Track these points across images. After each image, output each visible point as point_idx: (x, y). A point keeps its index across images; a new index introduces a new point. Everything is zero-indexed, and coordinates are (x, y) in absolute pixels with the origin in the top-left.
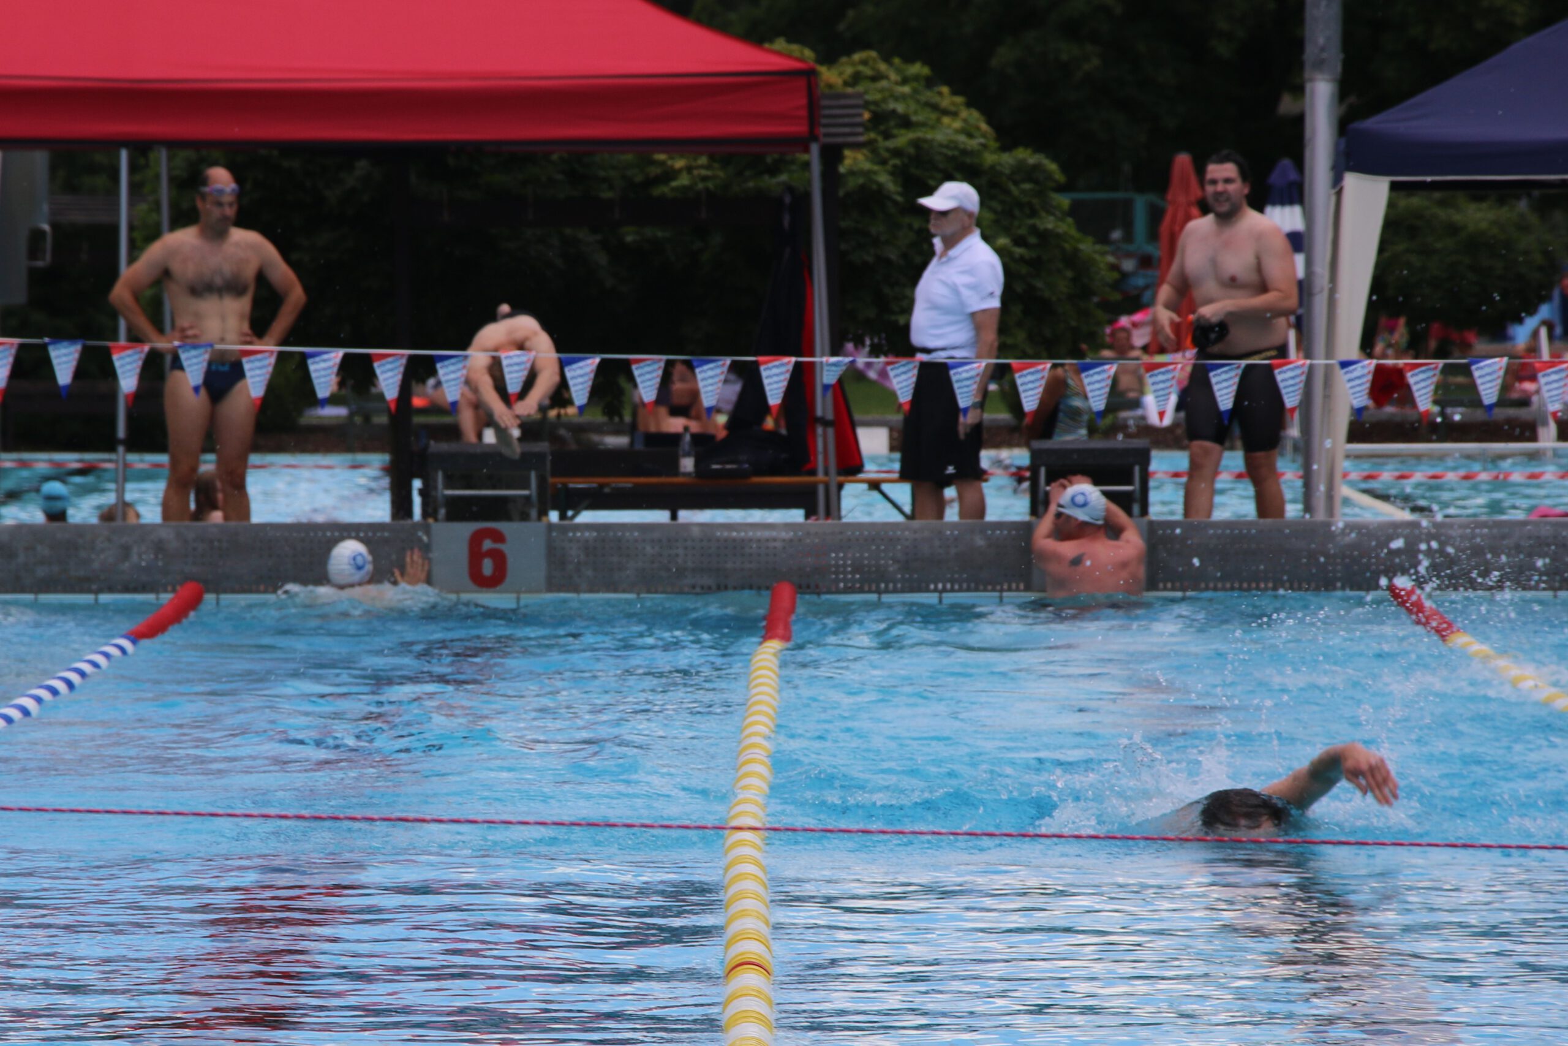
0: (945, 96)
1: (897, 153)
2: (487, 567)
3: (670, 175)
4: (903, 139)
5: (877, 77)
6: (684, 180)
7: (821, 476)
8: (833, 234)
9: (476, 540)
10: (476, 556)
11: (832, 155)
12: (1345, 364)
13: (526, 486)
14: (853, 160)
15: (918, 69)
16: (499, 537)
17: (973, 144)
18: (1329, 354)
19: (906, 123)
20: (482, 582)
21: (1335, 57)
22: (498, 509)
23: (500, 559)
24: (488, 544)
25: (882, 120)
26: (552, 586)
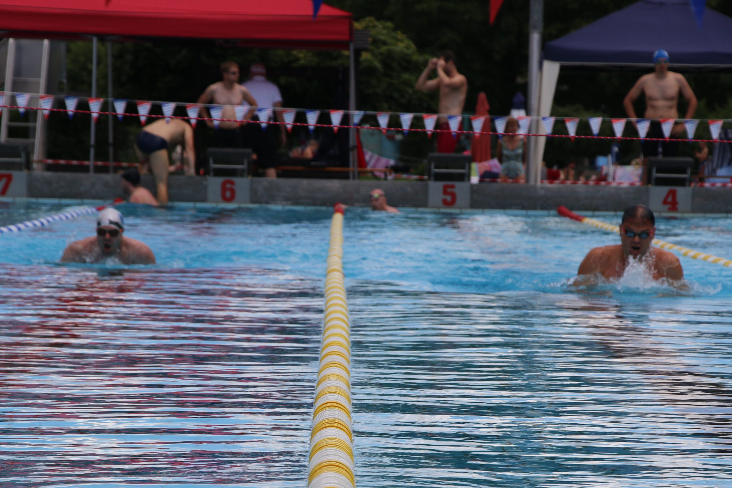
0: (400, 35)
1: (381, 54)
2: (228, 194)
3: (297, 59)
4: (383, 49)
5: (374, 27)
6: (303, 62)
7: (351, 168)
8: (358, 83)
9: (224, 184)
10: (224, 189)
11: (358, 53)
12: (544, 119)
13: (242, 164)
14: (365, 56)
15: (389, 24)
16: (232, 183)
17: (410, 51)
18: (538, 114)
19: (385, 43)
20: (226, 199)
21: (540, 24)
22: (233, 173)
23: (233, 192)
24: (228, 186)
25: (376, 42)
26: (253, 202)
